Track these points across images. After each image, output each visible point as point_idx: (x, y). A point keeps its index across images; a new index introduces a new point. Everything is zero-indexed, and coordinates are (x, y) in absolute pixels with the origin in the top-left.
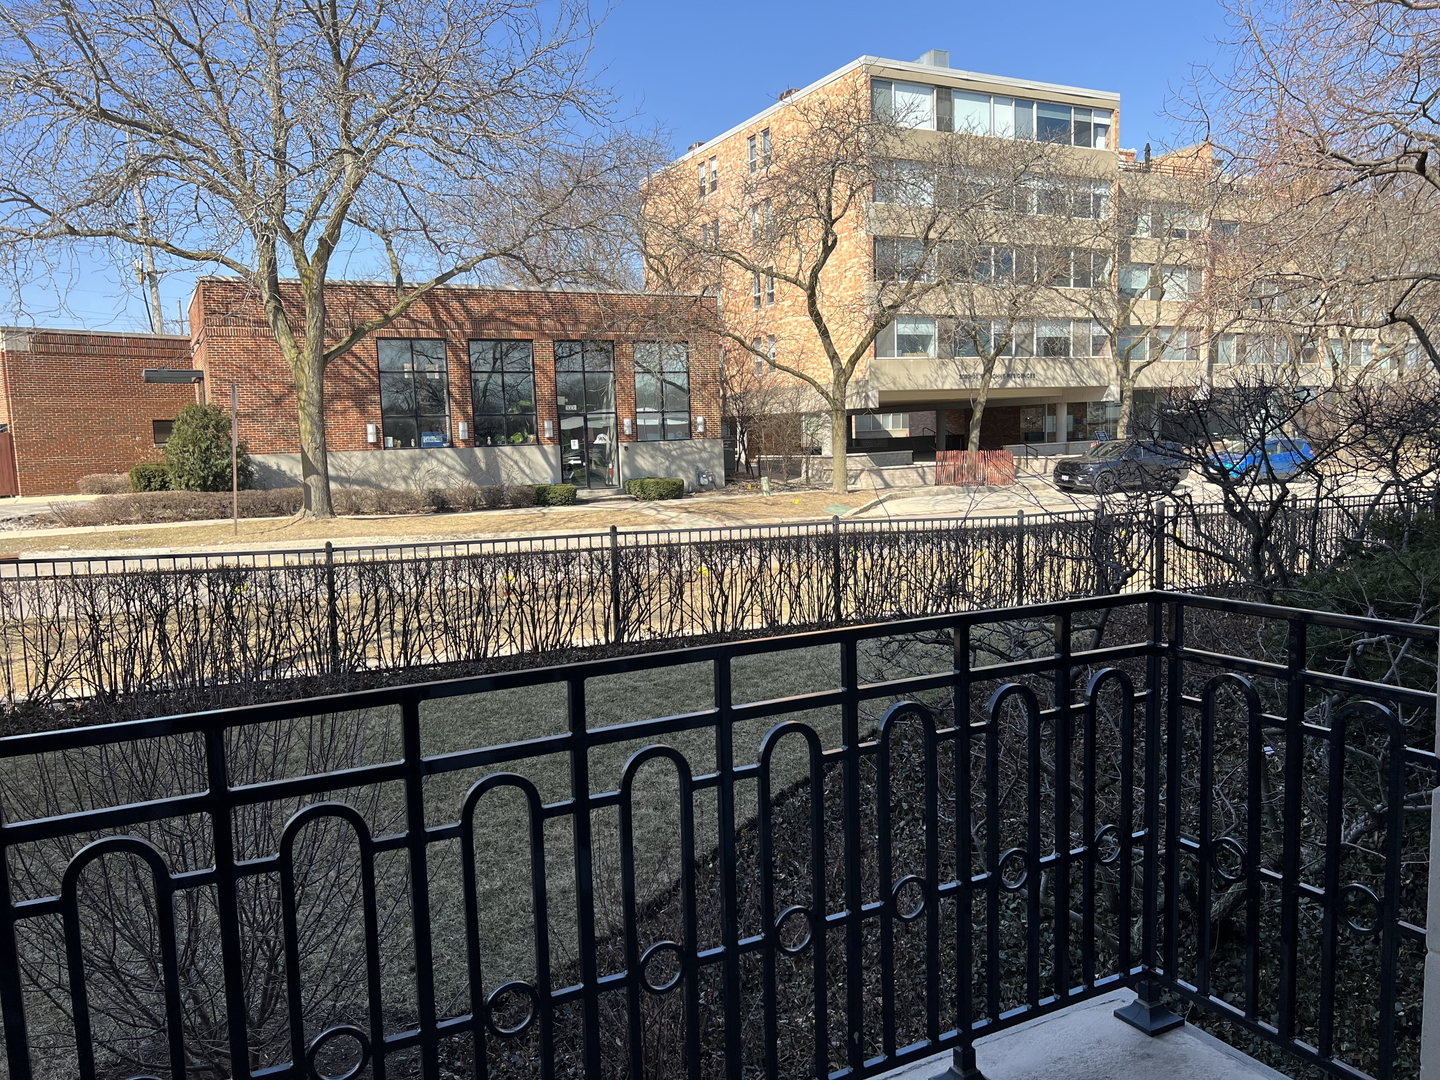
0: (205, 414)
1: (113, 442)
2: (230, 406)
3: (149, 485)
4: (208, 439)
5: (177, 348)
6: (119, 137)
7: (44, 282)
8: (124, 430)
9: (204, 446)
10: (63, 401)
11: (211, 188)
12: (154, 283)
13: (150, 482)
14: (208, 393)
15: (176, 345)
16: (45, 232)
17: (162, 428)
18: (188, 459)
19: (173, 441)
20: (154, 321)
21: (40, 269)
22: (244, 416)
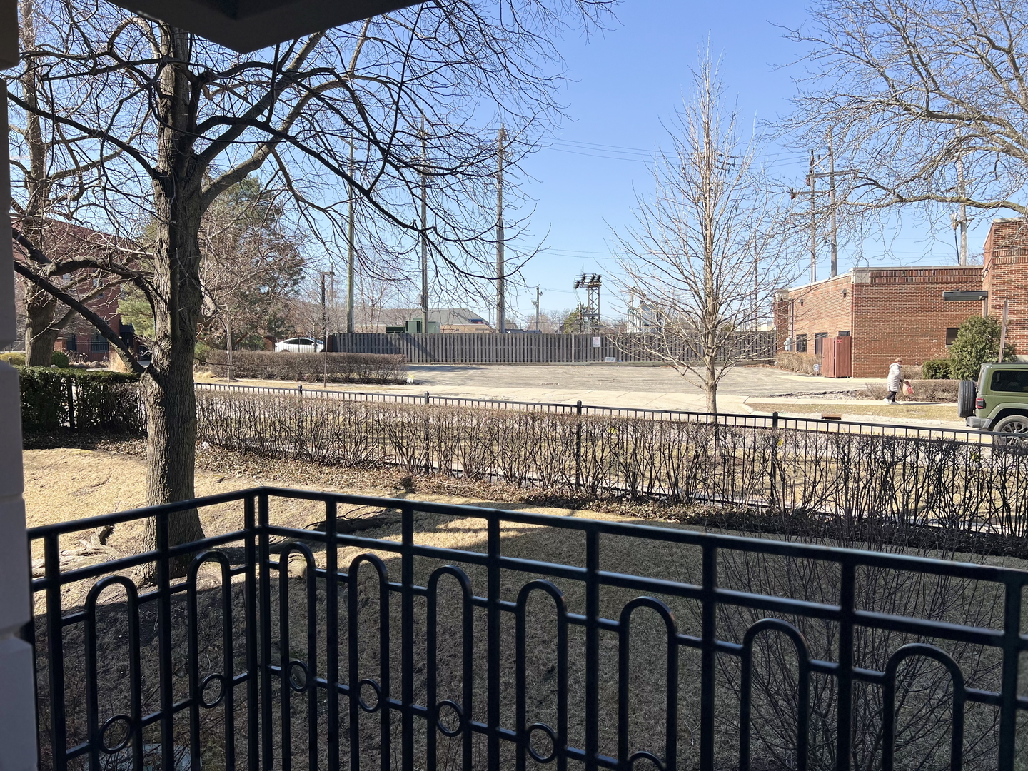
0: (985, 322)
1: (917, 343)
2: (1005, 317)
3: (935, 375)
4: (983, 342)
5: (973, 274)
6: (942, 128)
7: (877, 236)
8: (925, 335)
9: (979, 347)
10: (887, 315)
11: (1006, 151)
12: (964, 228)
13: (936, 372)
14: (990, 309)
15: (972, 272)
16: (882, 203)
17: (952, 333)
18: (966, 357)
19: (957, 342)
20: (961, 256)
21: (875, 227)
22: (1017, 325)
